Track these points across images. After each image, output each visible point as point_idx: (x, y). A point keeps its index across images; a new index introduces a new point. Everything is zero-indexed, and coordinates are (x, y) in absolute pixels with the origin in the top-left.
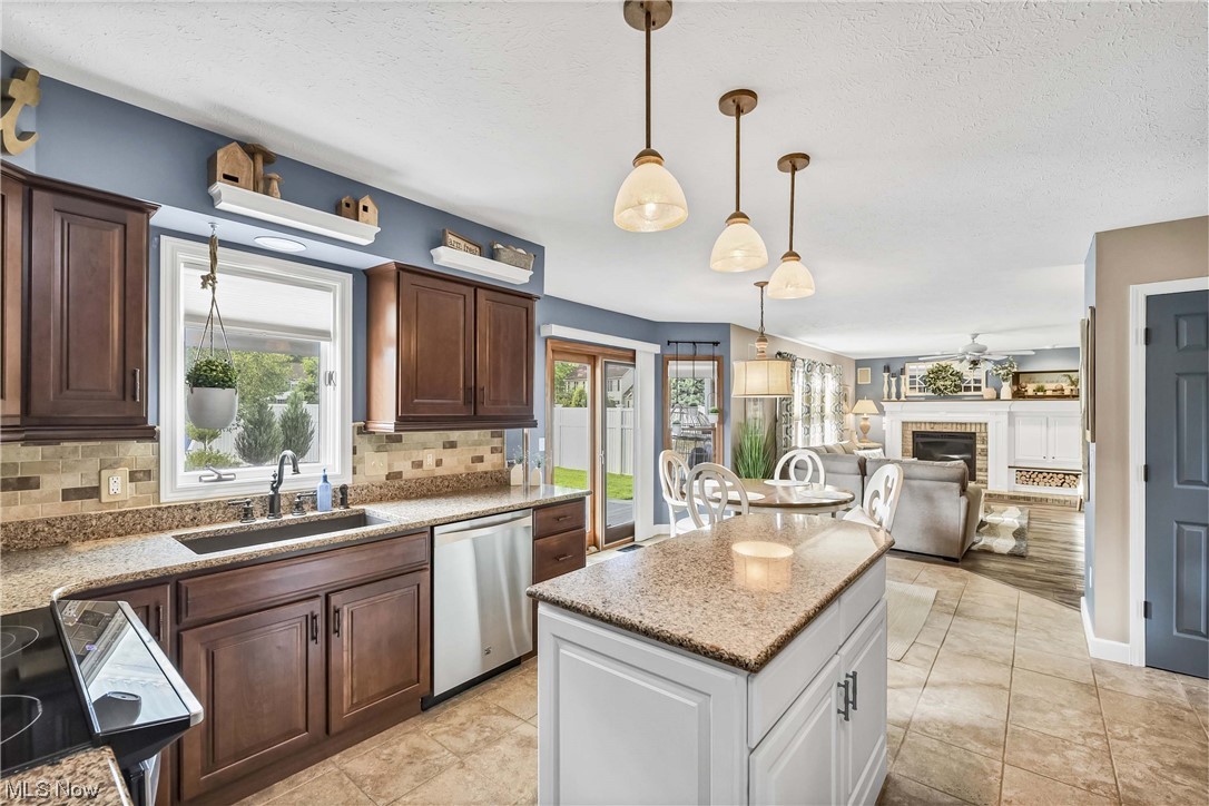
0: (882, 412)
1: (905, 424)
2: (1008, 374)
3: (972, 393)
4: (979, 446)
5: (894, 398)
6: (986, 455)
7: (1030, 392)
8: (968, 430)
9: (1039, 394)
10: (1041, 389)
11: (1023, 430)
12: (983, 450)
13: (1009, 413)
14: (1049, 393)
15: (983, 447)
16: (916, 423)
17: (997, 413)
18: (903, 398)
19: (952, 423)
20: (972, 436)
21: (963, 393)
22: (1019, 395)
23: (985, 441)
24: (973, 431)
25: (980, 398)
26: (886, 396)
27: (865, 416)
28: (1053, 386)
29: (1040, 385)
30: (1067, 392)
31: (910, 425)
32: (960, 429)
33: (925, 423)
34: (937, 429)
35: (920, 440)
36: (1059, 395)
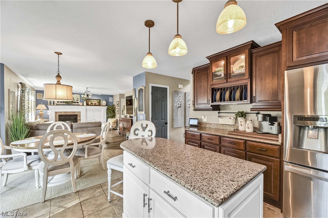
0: (48, 109)
1: (56, 113)
2: (85, 99)
3: (76, 104)
4: (78, 118)
5: (52, 104)
7: (90, 104)
8: (76, 114)
9: (92, 104)
10: (92, 103)
11: (89, 113)
12: (79, 119)
13: (86, 109)
14: (94, 104)
15: (80, 118)
16: (60, 112)
17: (83, 109)
18: (55, 104)
19: (71, 112)
20: (77, 115)
21: (74, 104)
22: (87, 105)
23: (80, 117)
24: (77, 114)
25: (79, 105)
26: (49, 103)
27: (41, 110)
28: (94, 103)
29: (92, 102)
30: (97, 104)
31: (58, 113)
32: (73, 114)
33: (63, 112)
34: (67, 114)
35: (61, 117)
36: (95, 105)
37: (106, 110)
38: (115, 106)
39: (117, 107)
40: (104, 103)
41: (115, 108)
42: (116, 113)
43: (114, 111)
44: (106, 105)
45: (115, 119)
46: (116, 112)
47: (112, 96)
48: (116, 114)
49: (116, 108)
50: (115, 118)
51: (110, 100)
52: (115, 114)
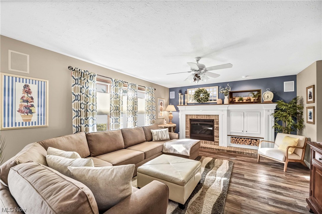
0: (178, 111)
1: (187, 115)
2: (227, 93)
3: (213, 102)
4: (215, 126)
5: (183, 104)
6: (218, 130)
7: (237, 101)
8: (211, 118)
9: (241, 101)
10: (241, 99)
11: (234, 119)
13: (227, 110)
14: (245, 101)
15: (217, 126)
16: (191, 115)
17: (222, 111)
18: (186, 104)
19: (205, 115)
20: (212, 121)
21: (209, 102)
22: (232, 102)
23: (218, 124)
24: (213, 119)
25: (216, 104)
26: (180, 103)
27: (171, 112)
28: (246, 98)
29: (241, 97)
30: (252, 101)
31: (188, 116)
32: (208, 118)
33: (194, 115)
34: (199, 118)
35: (193, 123)
36: (249, 102)
37: (273, 112)
38: (302, 101)
39: (308, 103)
40: (268, 95)
41: (301, 108)
42: (305, 120)
43: (297, 116)
44: (274, 101)
45: (302, 138)
46: (304, 117)
47: (293, 78)
48: (305, 123)
49: (306, 105)
50: (301, 134)
51: (288, 87)
52: (301, 122)
